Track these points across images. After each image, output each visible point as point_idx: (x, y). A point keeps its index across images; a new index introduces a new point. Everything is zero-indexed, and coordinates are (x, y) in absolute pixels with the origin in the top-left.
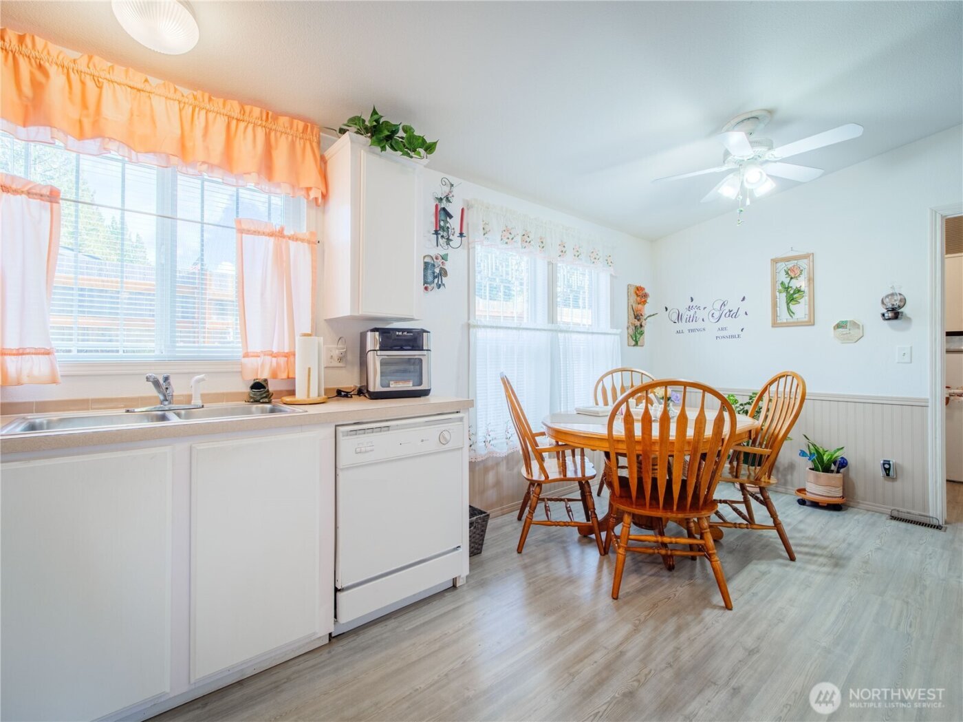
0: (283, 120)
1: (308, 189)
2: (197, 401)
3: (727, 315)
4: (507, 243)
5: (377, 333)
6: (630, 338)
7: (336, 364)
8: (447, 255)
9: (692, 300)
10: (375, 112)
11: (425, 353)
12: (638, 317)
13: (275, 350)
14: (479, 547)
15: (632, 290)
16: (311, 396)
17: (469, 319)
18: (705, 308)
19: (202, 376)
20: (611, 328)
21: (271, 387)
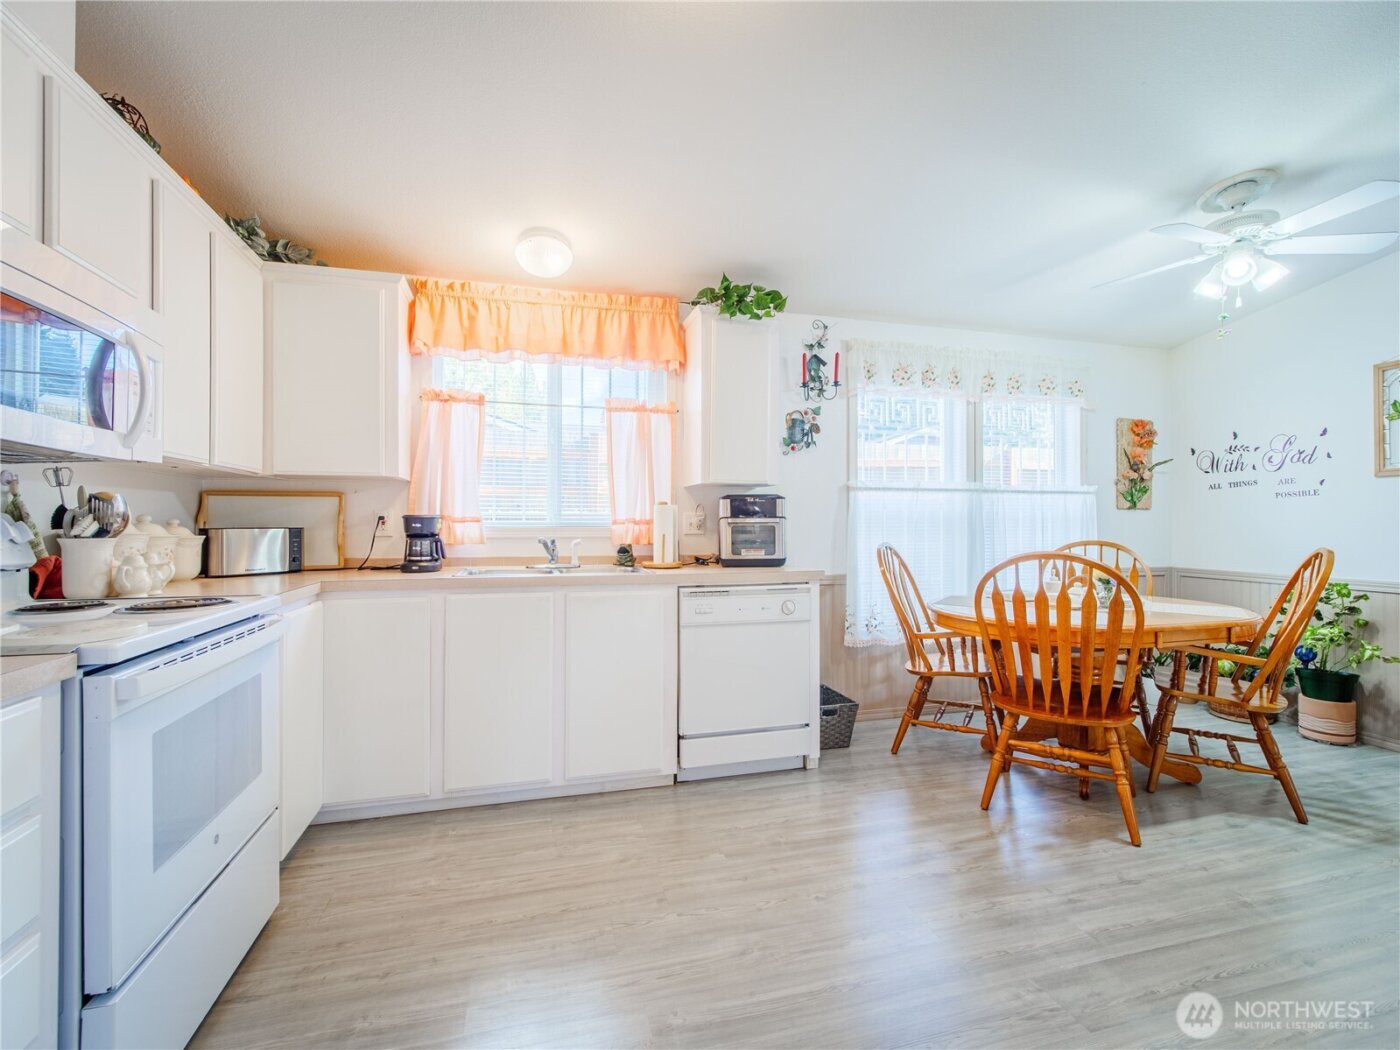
0: (645, 301)
1: (668, 362)
2: (575, 562)
3: (1295, 459)
4: (901, 384)
5: (729, 501)
6: (1121, 498)
7: (695, 531)
8: (819, 408)
9: (1235, 436)
10: (725, 279)
11: (777, 520)
12: (1135, 466)
13: (638, 518)
14: (846, 740)
15: (1125, 427)
16: (666, 560)
17: (848, 480)
18: (1256, 449)
19: (578, 540)
20: (1082, 484)
21: (636, 553)
